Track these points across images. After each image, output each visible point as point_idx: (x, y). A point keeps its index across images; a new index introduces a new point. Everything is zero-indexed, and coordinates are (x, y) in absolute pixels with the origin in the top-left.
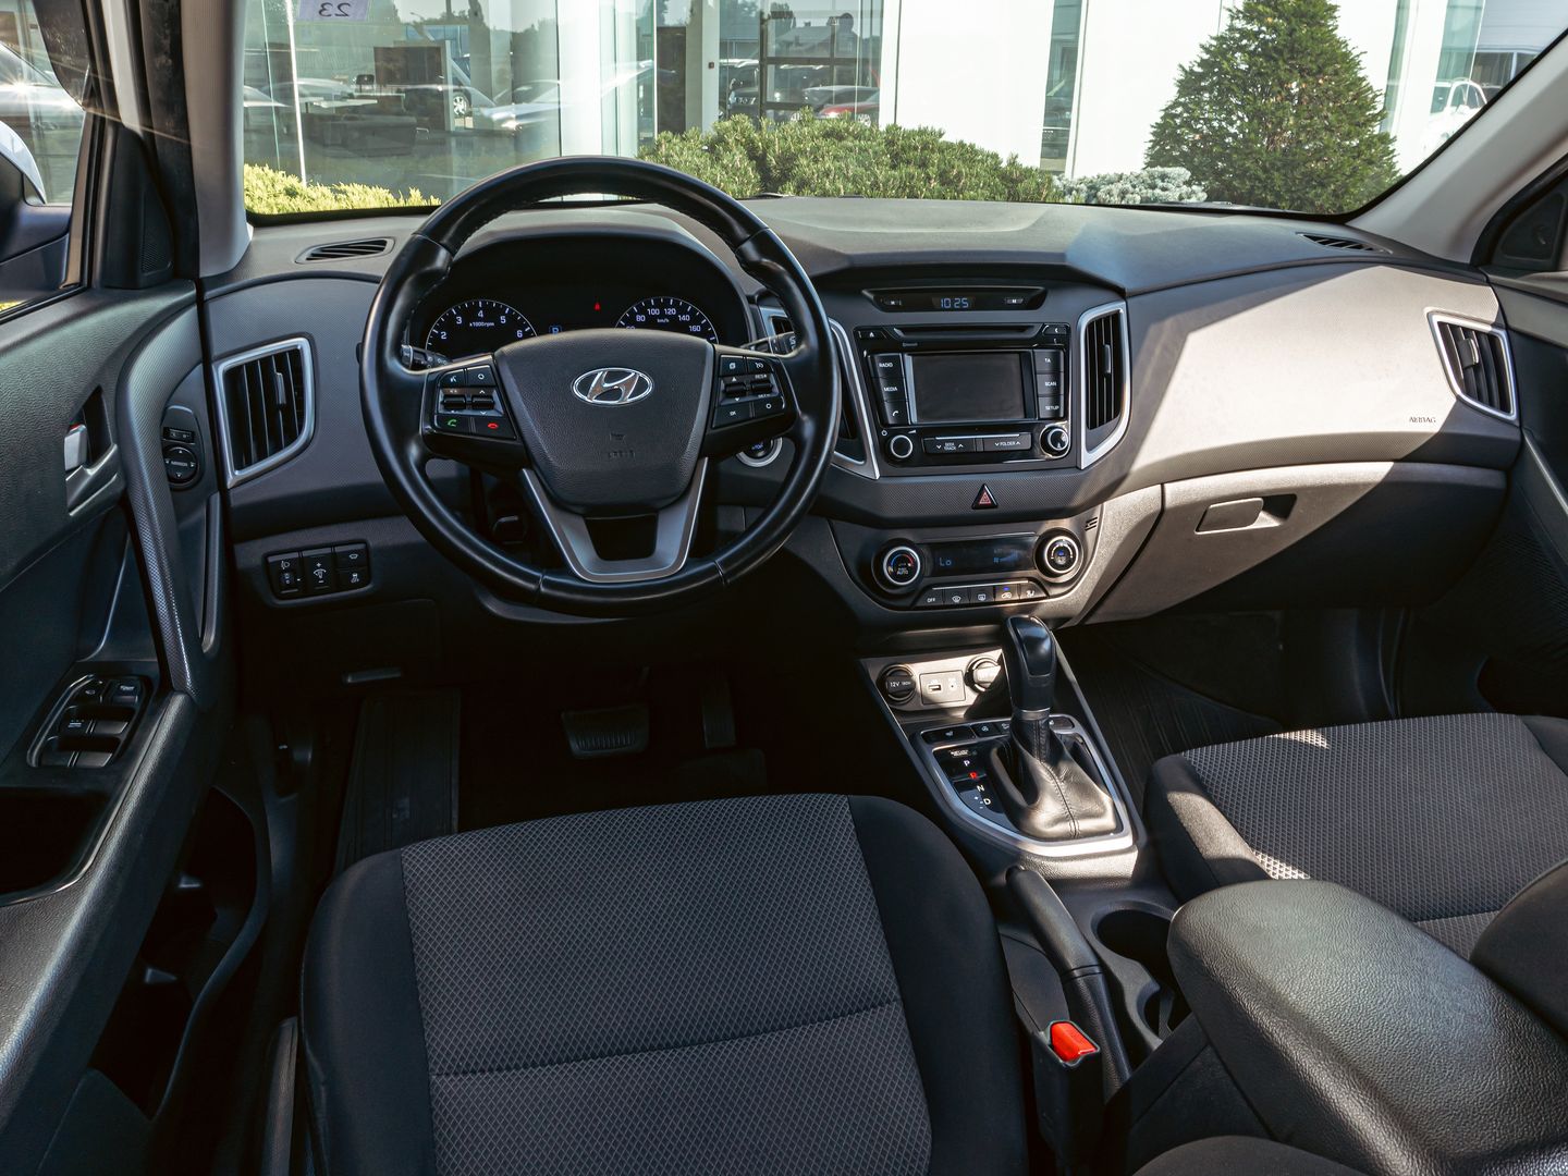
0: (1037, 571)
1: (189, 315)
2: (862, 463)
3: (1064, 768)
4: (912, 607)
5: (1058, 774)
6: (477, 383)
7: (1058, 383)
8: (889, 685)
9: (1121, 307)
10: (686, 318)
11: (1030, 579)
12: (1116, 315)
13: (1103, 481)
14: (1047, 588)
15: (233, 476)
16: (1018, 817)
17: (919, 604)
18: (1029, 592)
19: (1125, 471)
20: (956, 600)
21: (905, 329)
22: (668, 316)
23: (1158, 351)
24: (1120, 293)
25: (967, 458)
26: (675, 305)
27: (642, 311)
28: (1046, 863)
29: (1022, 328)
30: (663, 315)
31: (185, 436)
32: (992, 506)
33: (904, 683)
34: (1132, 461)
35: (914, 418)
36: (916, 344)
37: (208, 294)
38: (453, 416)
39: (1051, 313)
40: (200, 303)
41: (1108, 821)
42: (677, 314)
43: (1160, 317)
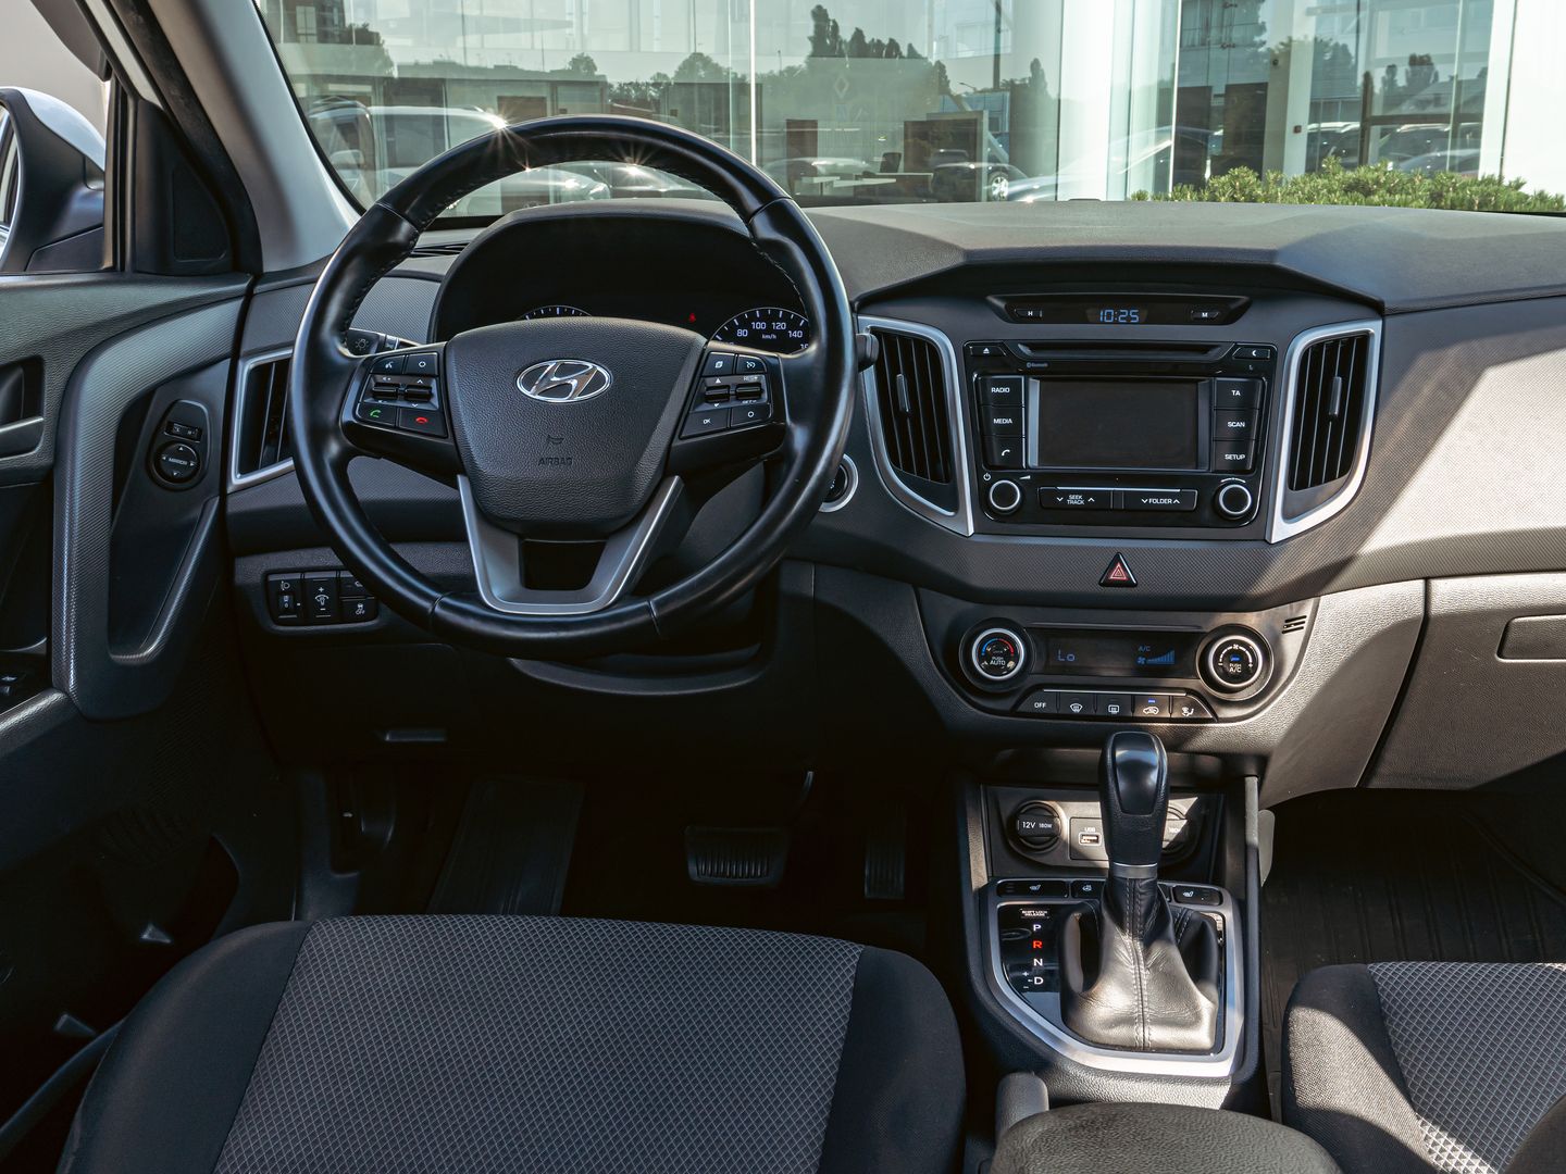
0: (1202, 681)
1: (234, 307)
2: (952, 514)
3: (1157, 950)
4: (1013, 712)
5: (1147, 956)
6: (416, 372)
7: (1249, 425)
8: (1021, 825)
9: (1374, 327)
10: (797, 334)
11: (1189, 691)
12: (1364, 338)
13: (1308, 562)
14: (1214, 707)
15: (237, 480)
16: (1070, 1011)
17: (1022, 708)
18: (1185, 709)
19: (1348, 553)
20: (1076, 708)
21: (1033, 346)
22: (777, 332)
23: (1426, 390)
24: (1376, 308)
25: (1097, 516)
26: (786, 318)
27: (745, 324)
28: (1091, 1078)
29: (1204, 348)
30: (769, 330)
31: (190, 433)
32: (1128, 584)
33: (1042, 825)
34: (1363, 540)
35: (1032, 458)
36: (1046, 365)
37: (258, 289)
38: (379, 407)
39: (1247, 331)
40: (248, 296)
41: (1202, 1036)
42: (788, 329)
43: (1439, 343)
